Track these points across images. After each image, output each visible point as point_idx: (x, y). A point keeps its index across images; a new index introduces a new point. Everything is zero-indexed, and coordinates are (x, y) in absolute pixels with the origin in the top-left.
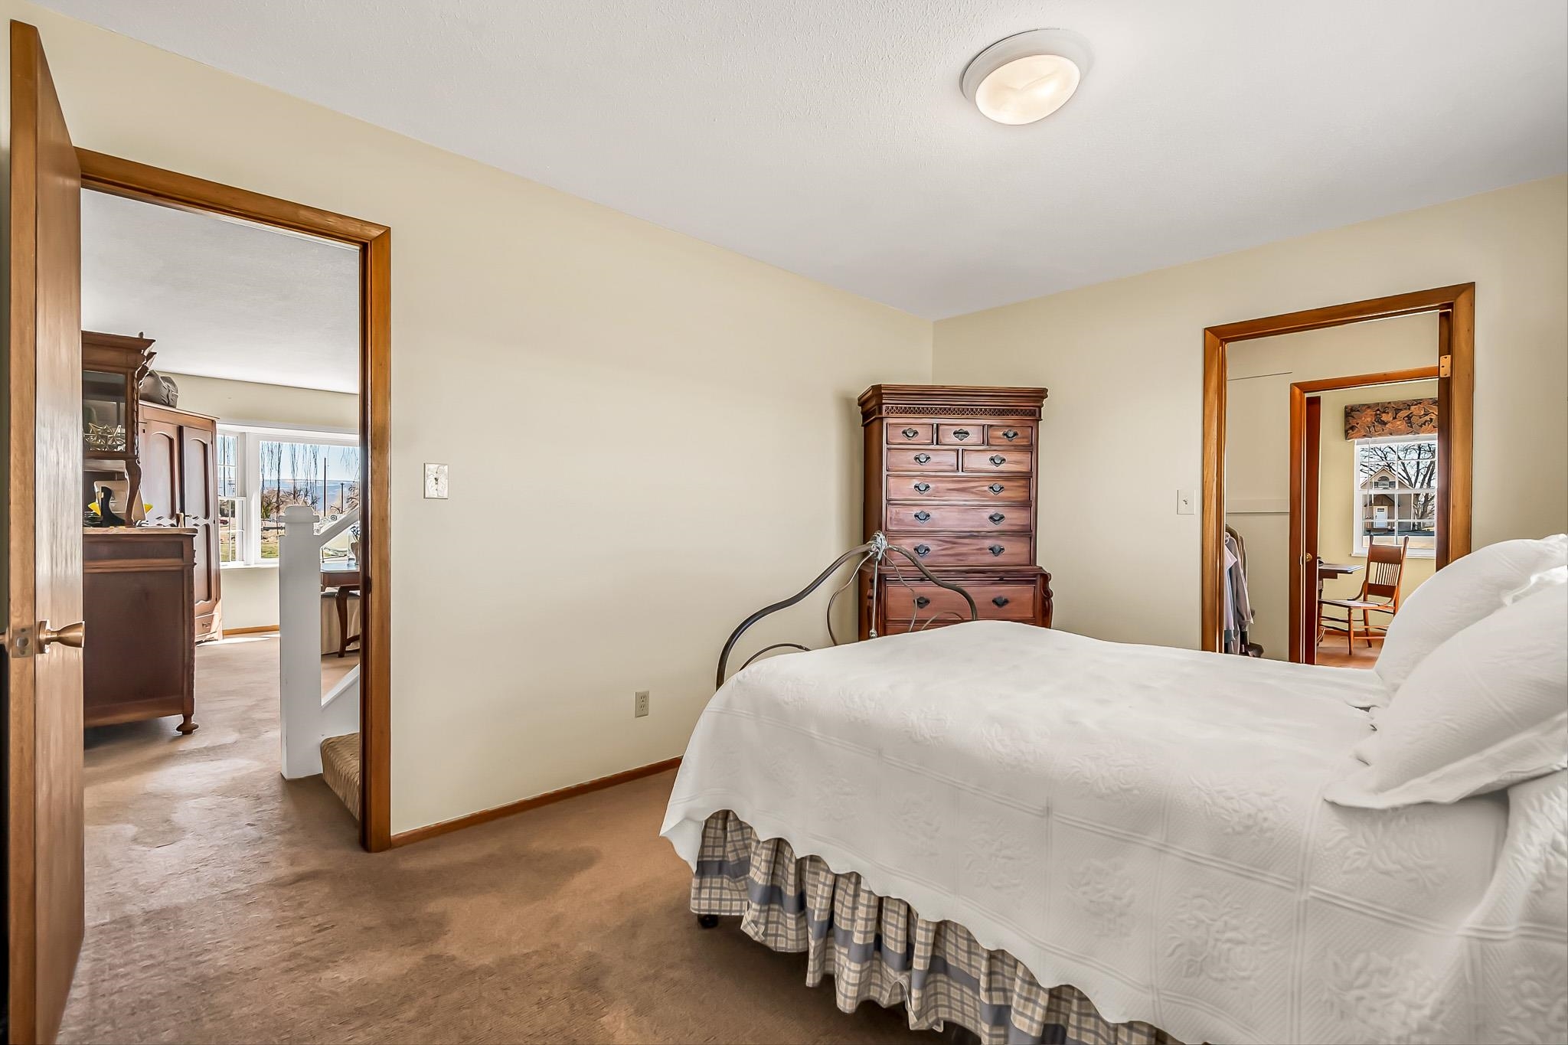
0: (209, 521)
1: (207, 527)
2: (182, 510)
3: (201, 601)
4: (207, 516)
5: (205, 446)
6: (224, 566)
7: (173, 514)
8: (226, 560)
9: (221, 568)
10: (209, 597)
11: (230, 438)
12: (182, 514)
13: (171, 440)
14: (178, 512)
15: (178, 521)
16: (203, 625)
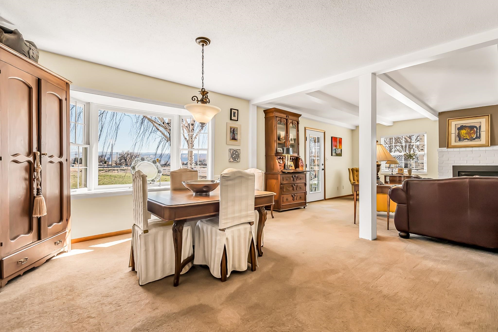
0: (63, 160)
1: (61, 164)
2: (39, 149)
3: (55, 224)
4: (61, 155)
5: (60, 101)
6: (73, 192)
7: (30, 152)
8: (75, 186)
9: (71, 194)
10: (61, 219)
11: (80, 106)
12: (39, 153)
13: (30, 88)
14: (35, 150)
15: (35, 158)
16: (55, 243)
